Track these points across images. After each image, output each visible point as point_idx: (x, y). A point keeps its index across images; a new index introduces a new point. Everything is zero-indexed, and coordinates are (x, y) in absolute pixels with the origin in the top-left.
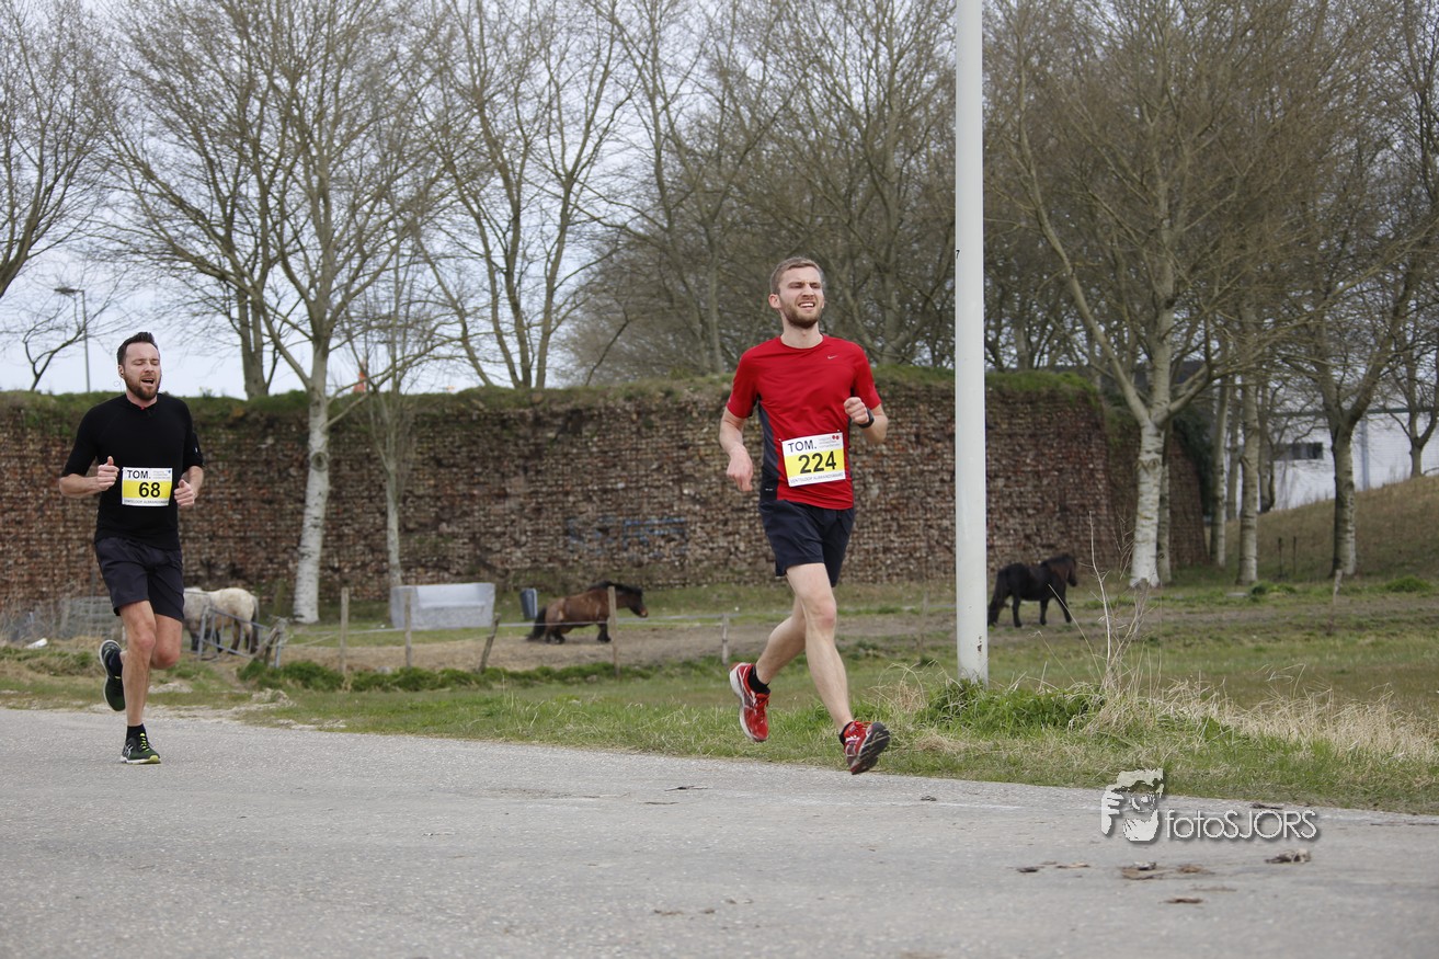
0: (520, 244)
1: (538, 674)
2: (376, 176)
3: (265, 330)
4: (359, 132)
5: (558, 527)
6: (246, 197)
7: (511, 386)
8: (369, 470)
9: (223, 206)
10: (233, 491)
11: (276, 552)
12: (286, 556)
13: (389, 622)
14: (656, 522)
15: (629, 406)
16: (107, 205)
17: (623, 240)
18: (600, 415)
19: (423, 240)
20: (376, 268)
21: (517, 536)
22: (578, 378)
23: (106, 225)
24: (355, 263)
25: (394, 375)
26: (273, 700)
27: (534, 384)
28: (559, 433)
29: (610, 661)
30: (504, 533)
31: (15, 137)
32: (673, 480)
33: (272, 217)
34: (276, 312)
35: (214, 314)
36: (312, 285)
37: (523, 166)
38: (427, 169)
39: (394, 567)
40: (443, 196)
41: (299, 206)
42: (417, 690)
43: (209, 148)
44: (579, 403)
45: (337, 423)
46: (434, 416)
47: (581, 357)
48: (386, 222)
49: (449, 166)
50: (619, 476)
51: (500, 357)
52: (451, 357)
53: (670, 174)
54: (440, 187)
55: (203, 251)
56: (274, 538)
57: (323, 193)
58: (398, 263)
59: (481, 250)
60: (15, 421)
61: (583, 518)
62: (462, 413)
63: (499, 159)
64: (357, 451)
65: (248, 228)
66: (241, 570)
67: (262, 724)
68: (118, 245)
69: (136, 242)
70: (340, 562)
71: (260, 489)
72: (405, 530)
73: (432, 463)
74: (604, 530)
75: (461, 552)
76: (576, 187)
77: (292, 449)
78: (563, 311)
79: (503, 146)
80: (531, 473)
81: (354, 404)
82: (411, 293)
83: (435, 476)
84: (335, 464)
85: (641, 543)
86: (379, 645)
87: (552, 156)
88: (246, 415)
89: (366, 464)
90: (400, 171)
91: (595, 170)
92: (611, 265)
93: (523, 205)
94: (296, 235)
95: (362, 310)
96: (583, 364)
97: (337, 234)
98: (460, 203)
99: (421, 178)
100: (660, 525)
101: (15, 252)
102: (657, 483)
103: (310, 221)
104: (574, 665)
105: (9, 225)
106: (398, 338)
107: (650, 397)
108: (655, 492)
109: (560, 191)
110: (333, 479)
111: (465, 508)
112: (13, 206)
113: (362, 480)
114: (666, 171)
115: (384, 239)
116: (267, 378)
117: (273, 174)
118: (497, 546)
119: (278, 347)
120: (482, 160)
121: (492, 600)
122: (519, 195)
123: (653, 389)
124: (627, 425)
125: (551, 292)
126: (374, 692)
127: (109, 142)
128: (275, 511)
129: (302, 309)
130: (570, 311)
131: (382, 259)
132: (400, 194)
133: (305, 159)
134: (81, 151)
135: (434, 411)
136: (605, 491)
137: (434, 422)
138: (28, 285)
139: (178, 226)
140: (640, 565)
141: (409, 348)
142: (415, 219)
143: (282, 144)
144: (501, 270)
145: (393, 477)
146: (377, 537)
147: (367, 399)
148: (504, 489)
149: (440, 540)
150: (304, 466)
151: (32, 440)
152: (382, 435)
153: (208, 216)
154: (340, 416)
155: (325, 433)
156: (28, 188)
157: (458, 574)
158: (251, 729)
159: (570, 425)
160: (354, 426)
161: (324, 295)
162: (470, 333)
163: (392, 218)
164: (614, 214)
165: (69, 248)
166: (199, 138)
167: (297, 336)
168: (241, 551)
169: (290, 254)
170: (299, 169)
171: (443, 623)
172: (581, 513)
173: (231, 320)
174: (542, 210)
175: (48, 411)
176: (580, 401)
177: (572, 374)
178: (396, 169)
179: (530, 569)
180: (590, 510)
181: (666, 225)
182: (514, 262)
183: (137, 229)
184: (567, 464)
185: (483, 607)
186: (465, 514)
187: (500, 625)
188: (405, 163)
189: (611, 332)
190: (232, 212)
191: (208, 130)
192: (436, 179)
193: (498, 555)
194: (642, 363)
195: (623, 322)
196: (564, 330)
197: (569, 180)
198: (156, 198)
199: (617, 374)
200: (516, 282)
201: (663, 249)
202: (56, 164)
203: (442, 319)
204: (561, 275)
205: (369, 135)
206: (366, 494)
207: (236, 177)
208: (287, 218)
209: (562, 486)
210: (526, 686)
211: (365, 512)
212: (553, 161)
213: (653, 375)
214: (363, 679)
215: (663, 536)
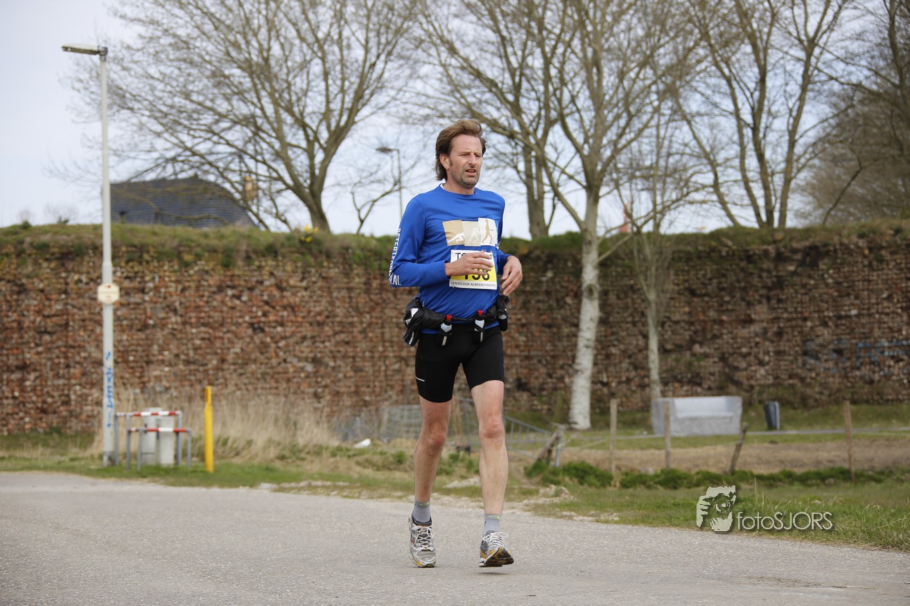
0: (766, 103)
1: (782, 477)
2: (641, 47)
3: (546, 180)
4: (628, 8)
5: (797, 349)
6: (532, 68)
7: (756, 226)
8: (633, 299)
9: (513, 76)
10: (519, 316)
11: (554, 369)
12: (562, 372)
13: (650, 428)
14: (886, 344)
15: (861, 243)
16: (419, 77)
17: (858, 96)
18: (835, 251)
19: (681, 101)
20: (640, 126)
21: (761, 356)
22: (815, 219)
23: (418, 94)
24: (622, 122)
25: (654, 218)
26: (557, 495)
27: (776, 224)
28: (798, 267)
29: (846, 466)
30: (749, 354)
31: (346, 22)
32: (902, 308)
33: (553, 83)
34: (555, 164)
35: (505, 167)
36: (586, 141)
37: (769, 34)
38: (685, 39)
39: (654, 382)
40: (699, 62)
41: (576, 74)
42: (675, 488)
43: (502, 27)
44: (817, 240)
45: (606, 259)
46: (689, 253)
47: (818, 200)
48: (649, 87)
49: (705, 36)
50: (853, 304)
51: (747, 201)
52: (704, 202)
53: (902, 37)
54: (697, 54)
55: (495, 114)
56: (553, 357)
57: (596, 63)
58: (659, 120)
59: (731, 108)
60: (345, 259)
61: (820, 340)
62: (713, 250)
63: (749, 29)
64: (622, 283)
65: (533, 95)
66: (526, 384)
67: (549, 515)
68: (427, 111)
69: (441, 107)
70: (608, 377)
71: (541, 315)
72: (663, 351)
73: (687, 293)
74: (839, 352)
75: (712, 370)
76: (817, 51)
77: (568, 281)
78: (803, 160)
79: (753, 16)
80: (773, 302)
81: (620, 242)
82: (670, 147)
83: (689, 304)
84: (604, 294)
85: (872, 363)
86: (642, 449)
87: (796, 24)
88: (530, 252)
89: (630, 294)
90: (662, 42)
91: (835, 35)
92: (846, 119)
93: (769, 68)
94: (573, 100)
95: (628, 162)
96: (820, 206)
97: (607, 98)
98: (714, 68)
99: (681, 48)
100: (889, 348)
101: (345, 118)
102: (887, 310)
103: (585, 87)
104: (813, 469)
105: (340, 96)
106: (659, 186)
107: (882, 234)
108: (885, 319)
109: (802, 55)
110: (603, 306)
111: (715, 332)
112: (343, 80)
113: (626, 308)
114: (898, 35)
115: (647, 101)
116: (547, 221)
117: (555, 48)
118: (743, 365)
119: (557, 195)
120: (734, 30)
121: (740, 411)
122: (765, 59)
123: (884, 227)
124: (860, 259)
125: (792, 144)
126: (638, 489)
127: (421, 24)
128: (554, 333)
129: (577, 163)
130: (808, 160)
131: (645, 118)
132: (662, 62)
133: (582, 34)
134: (399, 32)
135: (689, 248)
136: (840, 317)
137: (688, 258)
138: (355, 146)
139: (477, 93)
140: (871, 382)
141: (668, 194)
142: (674, 83)
143: (562, 22)
144: (748, 125)
145: (653, 305)
146: (640, 356)
147: (632, 238)
148: (749, 316)
149: (693, 359)
150: (578, 296)
151: (358, 275)
152: (643, 269)
153: (500, 85)
154: (608, 253)
155: (595, 268)
156: (356, 65)
157: (710, 388)
158: (540, 519)
159: (808, 259)
160: (620, 262)
161: (596, 150)
162: (721, 180)
163: (655, 83)
164: (850, 73)
165: (388, 114)
166: (494, 18)
167: (573, 185)
168: (526, 367)
169: (568, 115)
170: (576, 43)
171: (697, 431)
172: (817, 336)
173: (518, 172)
174: (785, 71)
175: (370, 251)
176: (818, 238)
177: (810, 215)
178: (659, 40)
179: (773, 385)
180: (826, 334)
181: (897, 82)
182: (760, 118)
183: (443, 97)
184: (806, 294)
185: (731, 418)
186: (715, 337)
187: (749, 434)
188: (667, 34)
189: (847, 178)
190: (520, 81)
191: (502, 12)
192: (694, 47)
193: (745, 373)
194: (874, 205)
195: (858, 169)
196: (803, 177)
197: (810, 45)
198: (458, 71)
199: (850, 214)
200: (761, 135)
201: (895, 104)
202: (379, 43)
203: (697, 169)
204: (802, 127)
205: (636, 11)
206: (630, 319)
207: (524, 51)
208: (566, 85)
209: (801, 313)
210: (770, 486)
211: (629, 335)
212: (797, 29)
213: (884, 215)
214: (629, 478)
215: (892, 357)
